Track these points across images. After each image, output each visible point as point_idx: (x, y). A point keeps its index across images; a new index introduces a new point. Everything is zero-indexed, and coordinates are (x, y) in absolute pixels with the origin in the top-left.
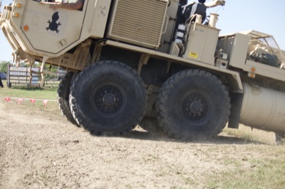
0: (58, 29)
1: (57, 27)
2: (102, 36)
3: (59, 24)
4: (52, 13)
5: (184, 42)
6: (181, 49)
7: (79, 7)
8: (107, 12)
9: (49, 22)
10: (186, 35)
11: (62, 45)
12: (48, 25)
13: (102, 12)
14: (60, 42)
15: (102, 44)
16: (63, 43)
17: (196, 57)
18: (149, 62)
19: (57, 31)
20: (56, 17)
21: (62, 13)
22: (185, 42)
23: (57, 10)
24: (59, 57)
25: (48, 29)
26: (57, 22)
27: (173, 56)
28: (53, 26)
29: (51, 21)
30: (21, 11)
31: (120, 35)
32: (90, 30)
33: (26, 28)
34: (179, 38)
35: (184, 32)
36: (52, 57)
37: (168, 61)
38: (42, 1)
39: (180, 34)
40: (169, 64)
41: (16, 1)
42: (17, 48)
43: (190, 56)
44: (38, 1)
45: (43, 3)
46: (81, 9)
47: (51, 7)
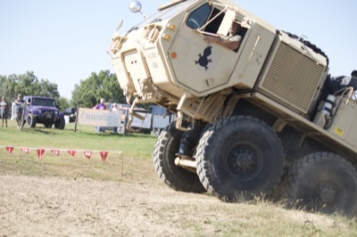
0: (208, 66)
1: (207, 63)
2: (251, 85)
3: (210, 60)
4: (205, 45)
5: (331, 115)
6: (327, 122)
7: (236, 47)
8: (262, 61)
9: (200, 55)
10: (335, 109)
11: (208, 84)
12: (198, 58)
13: (257, 60)
14: (207, 81)
15: (249, 95)
16: (210, 82)
17: (341, 134)
18: (283, 130)
19: (206, 68)
20: (208, 51)
21: (216, 49)
22: (332, 115)
23: (212, 45)
24: (202, 98)
25: (197, 62)
26: (209, 58)
27: (317, 126)
28: (203, 61)
29: (202, 55)
30: (173, 35)
31: (270, 89)
32: (241, 76)
33: (174, 55)
34: (327, 109)
35: (333, 104)
36: (193, 96)
37: (302, 134)
38: (198, 30)
39: (329, 106)
40: (303, 137)
41: (169, 22)
42: (146, 77)
43: (336, 132)
44: (193, 28)
45: (198, 33)
46: (236, 51)
47: (205, 40)
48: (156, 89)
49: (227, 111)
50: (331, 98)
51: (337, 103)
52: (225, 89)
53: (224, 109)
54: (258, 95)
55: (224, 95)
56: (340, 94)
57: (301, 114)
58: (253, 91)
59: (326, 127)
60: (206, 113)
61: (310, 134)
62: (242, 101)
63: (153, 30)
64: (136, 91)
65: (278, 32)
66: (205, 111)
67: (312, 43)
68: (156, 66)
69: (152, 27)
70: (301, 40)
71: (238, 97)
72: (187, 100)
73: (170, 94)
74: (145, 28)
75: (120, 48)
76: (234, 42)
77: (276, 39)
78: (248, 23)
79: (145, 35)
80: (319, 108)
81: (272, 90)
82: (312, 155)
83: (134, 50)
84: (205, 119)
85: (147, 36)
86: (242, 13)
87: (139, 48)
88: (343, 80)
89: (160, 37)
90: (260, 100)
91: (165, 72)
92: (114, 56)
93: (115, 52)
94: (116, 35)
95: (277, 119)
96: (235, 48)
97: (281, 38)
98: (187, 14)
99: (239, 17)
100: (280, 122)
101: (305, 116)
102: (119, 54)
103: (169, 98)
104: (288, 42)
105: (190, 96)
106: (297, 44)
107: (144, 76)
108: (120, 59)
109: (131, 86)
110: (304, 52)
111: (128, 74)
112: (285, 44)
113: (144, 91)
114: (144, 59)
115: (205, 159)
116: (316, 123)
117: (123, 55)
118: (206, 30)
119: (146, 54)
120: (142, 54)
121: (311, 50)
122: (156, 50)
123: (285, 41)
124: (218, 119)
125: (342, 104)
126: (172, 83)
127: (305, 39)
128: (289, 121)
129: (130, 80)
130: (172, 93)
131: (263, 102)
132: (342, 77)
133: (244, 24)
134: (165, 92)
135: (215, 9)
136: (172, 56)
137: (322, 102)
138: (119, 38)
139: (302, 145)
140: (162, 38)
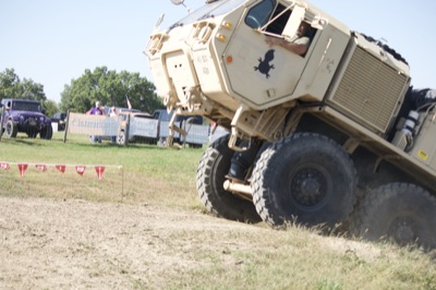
0: (269, 73)
1: (268, 70)
2: (320, 97)
3: (272, 67)
4: (266, 48)
5: (413, 135)
6: (409, 144)
8: (334, 68)
9: (260, 60)
10: (418, 128)
11: (269, 95)
12: (257, 64)
13: (328, 67)
14: (268, 92)
15: (317, 109)
16: (271, 93)
17: (425, 158)
19: (268, 75)
20: (270, 55)
21: (279, 52)
22: (415, 135)
23: (274, 48)
24: (261, 112)
25: (256, 68)
26: (270, 63)
27: (397, 148)
28: (264, 67)
29: (263, 59)
30: (229, 34)
31: (342, 102)
32: (308, 87)
33: (230, 59)
34: (408, 128)
35: (416, 122)
36: (251, 108)
37: (378, 157)
38: (259, 29)
39: (411, 124)
40: (378, 161)
41: (225, 19)
42: (194, 85)
43: (419, 155)
44: (253, 27)
45: (259, 33)
46: (303, 55)
47: (267, 41)
48: (205, 99)
49: (288, 127)
50: (414, 114)
51: (421, 121)
52: (289, 102)
53: (285, 125)
54: (328, 109)
55: (286, 109)
56: (424, 110)
57: (378, 133)
58: (322, 104)
59: (407, 150)
60: (264, 130)
61: (387, 157)
62: (306, 115)
63: (204, 29)
64: (179, 101)
65: (353, 34)
66: (263, 126)
67: (391, 47)
68: (206, 71)
69: (203, 25)
70: (380, 44)
71: (302, 111)
72: (244, 113)
73: (221, 106)
74: (195, 26)
75: (160, 48)
76: (301, 46)
77: (351, 43)
78: (320, 23)
79: (194, 33)
80: (399, 126)
81: (345, 104)
82: (389, 185)
83: (180, 52)
84: (263, 136)
85: (197, 35)
86: (313, 11)
87: (186, 49)
88: (428, 93)
89: (213, 37)
90: (329, 115)
91: (217, 79)
92: (152, 57)
93: (154, 53)
94: (155, 32)
95: (348, 137)
96: (302, 52)
97: (357, 41)
98: (246, 10)
99: (309, 15)
100: (352, 143)
101: (382, 136)
102: (159, 55)
103: (221, 111)
104: (364, 47)
105: (247, 108)
106: (376, 50)
107: (191, 84)
108: (160, 61)
109: (173, 94)
110: (383, 59)
111: (170, 80)
112: (362, 48)
113: (190, 101)
114: (192, 62)
115: (264, 186)
116: (395, 145)
117: (165, 57)
118: (268, 29)
119: (195, 56)
120: (189, 57)
121: (391, 57)
122: (208, 53)
123: (361, 45)
124: (279, 137)
125: (427, 122)
126: (226, 92)
127: (384, 43)
128: (363, 142)
129: (173, 87)
130: (225, 104)
131: (333, 117)
132: (427, 90)
133: (314, 24)
134: (216, 103)
135: (280, 5)
136: (228, 60)
137: (403, 119)
138: (159, 36)
139: (377, 170)
140: (216, 38)
